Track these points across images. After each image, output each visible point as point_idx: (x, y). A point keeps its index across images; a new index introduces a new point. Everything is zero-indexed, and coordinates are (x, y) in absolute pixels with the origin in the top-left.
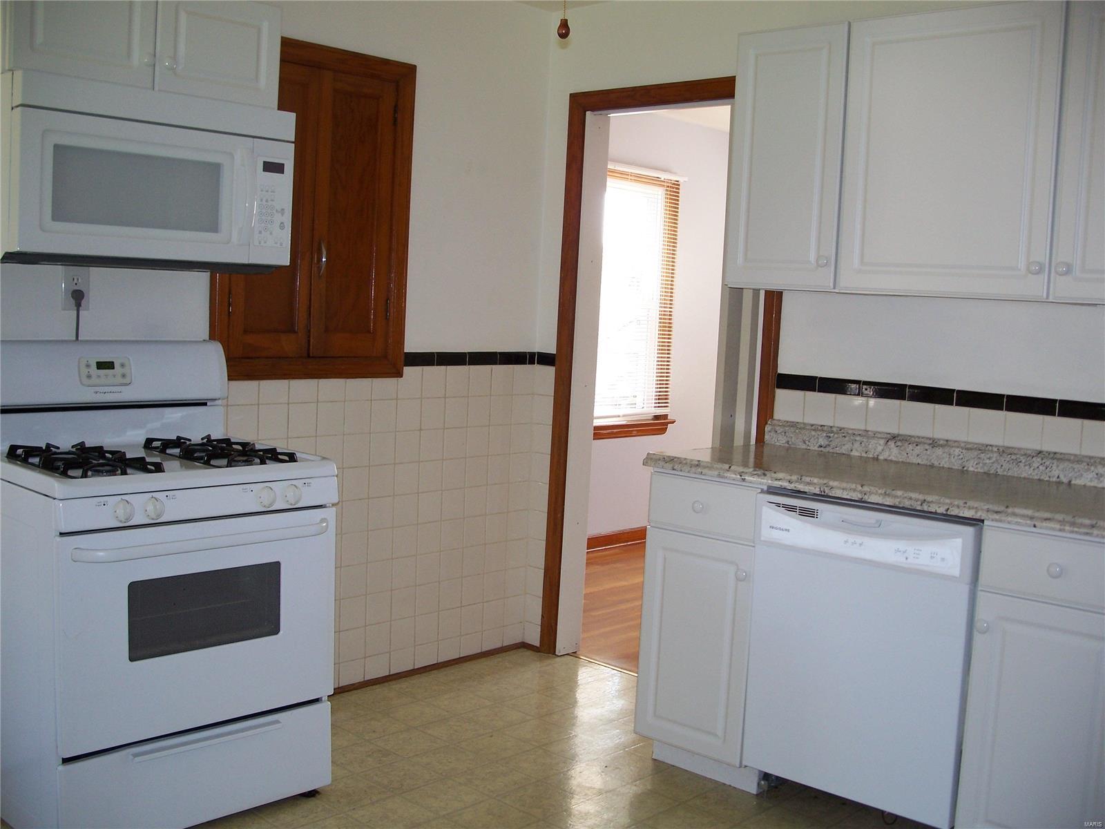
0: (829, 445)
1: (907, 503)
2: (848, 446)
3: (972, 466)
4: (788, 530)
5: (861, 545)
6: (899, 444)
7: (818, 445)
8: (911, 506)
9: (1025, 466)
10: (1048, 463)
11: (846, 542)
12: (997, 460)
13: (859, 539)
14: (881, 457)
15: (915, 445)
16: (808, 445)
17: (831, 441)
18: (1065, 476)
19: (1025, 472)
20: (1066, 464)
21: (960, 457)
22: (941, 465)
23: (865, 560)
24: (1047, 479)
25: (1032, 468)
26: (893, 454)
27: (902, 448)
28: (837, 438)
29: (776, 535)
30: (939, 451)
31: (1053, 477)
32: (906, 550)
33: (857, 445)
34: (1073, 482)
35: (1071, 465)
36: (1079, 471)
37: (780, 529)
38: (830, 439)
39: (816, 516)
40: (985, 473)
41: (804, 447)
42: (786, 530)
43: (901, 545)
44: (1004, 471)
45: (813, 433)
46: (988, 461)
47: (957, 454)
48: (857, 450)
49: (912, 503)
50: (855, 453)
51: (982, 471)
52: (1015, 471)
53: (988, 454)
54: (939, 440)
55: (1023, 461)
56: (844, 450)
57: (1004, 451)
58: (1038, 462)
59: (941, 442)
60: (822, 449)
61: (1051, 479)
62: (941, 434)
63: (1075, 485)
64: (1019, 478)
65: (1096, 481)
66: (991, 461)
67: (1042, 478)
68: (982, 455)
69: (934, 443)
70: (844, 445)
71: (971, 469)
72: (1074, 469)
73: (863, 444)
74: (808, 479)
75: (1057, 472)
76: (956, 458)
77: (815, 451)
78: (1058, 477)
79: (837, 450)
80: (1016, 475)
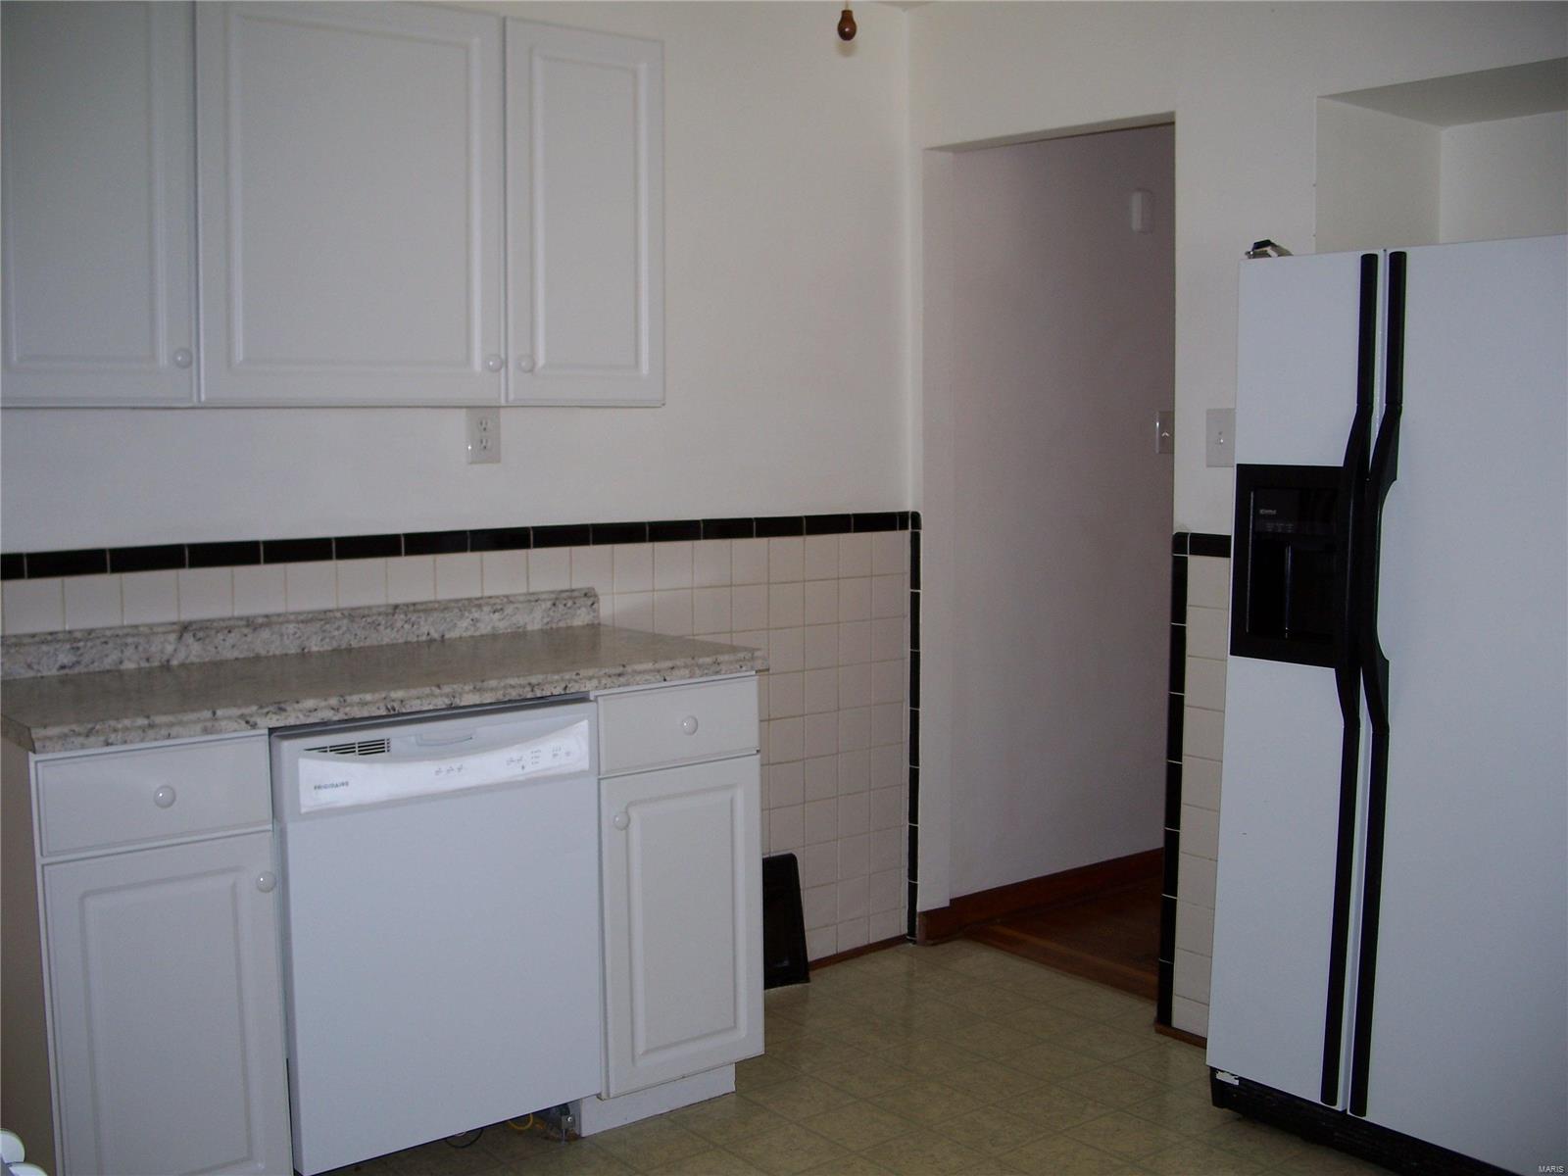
0: (78, 662)
1: (514, 694)
2: (114, 656)
3: (316, 645)
4: (347, 784)
5: (459, 769)
6: (200, 634)
7: (57, 666)
8: (520, 695)
9: (386, 628)
10: (413, 619)
11: (438, 772)
12: (348, 629)
13: (455, 763)
14: (175, 662)
15: (226, 632)
16: (39, 671)
17: (81, 655)
18: (436, 631)
19: (387, 636)
20: (435, 615)
21: (297, 635)
22: (271, 654)
23: (469, 789)
24: (415, 639)
25: (395, 629)
26: (194, 652)
27: (207, 641)
28: (92, 648)
29: (327, 797)
30: (265, 634)
31: (422, 635)
32: (522, 757)
33: (129, 651)
34: (447, 636)
35: (442, 615)
36: (452, 620)
37: (332, 786)
38: (79, 652)
39: (386, 749)
40: (334, 650)
41: (31, 674)
42: (343, 784)
43: (513, 752)
44: (359, 641)
45: (45, 648)
46: (336, 633)
47: (292, 632)
48: (129, 659)
49: (520, 691)
50: (129, 666)
51: (330, 648)
52: (374, 639)
53: (334, 623)
54: (255, 617)
55: (383, 622)
56: (108, 663)
57: (353, 615)
58: (402, 620)
59: (260, 620)
60: (66, 671)
61: (421, 639)
62: (256, 608)
63: (449, 639)
64: (380, 648)
65: (473, 629)
66: (341, 632)
67: (409, 639)
68: (328, 626)
69: (252, 624)
70: (107, 656)
71: (315, 649)
72: (445, 620)
73: (141, 648)
74: (355, 698)
75: (428, 628)
76: (291, 637)
77: (53, 677)
78: (428, 634)
79: (96, 667)
80: (376, 643)
